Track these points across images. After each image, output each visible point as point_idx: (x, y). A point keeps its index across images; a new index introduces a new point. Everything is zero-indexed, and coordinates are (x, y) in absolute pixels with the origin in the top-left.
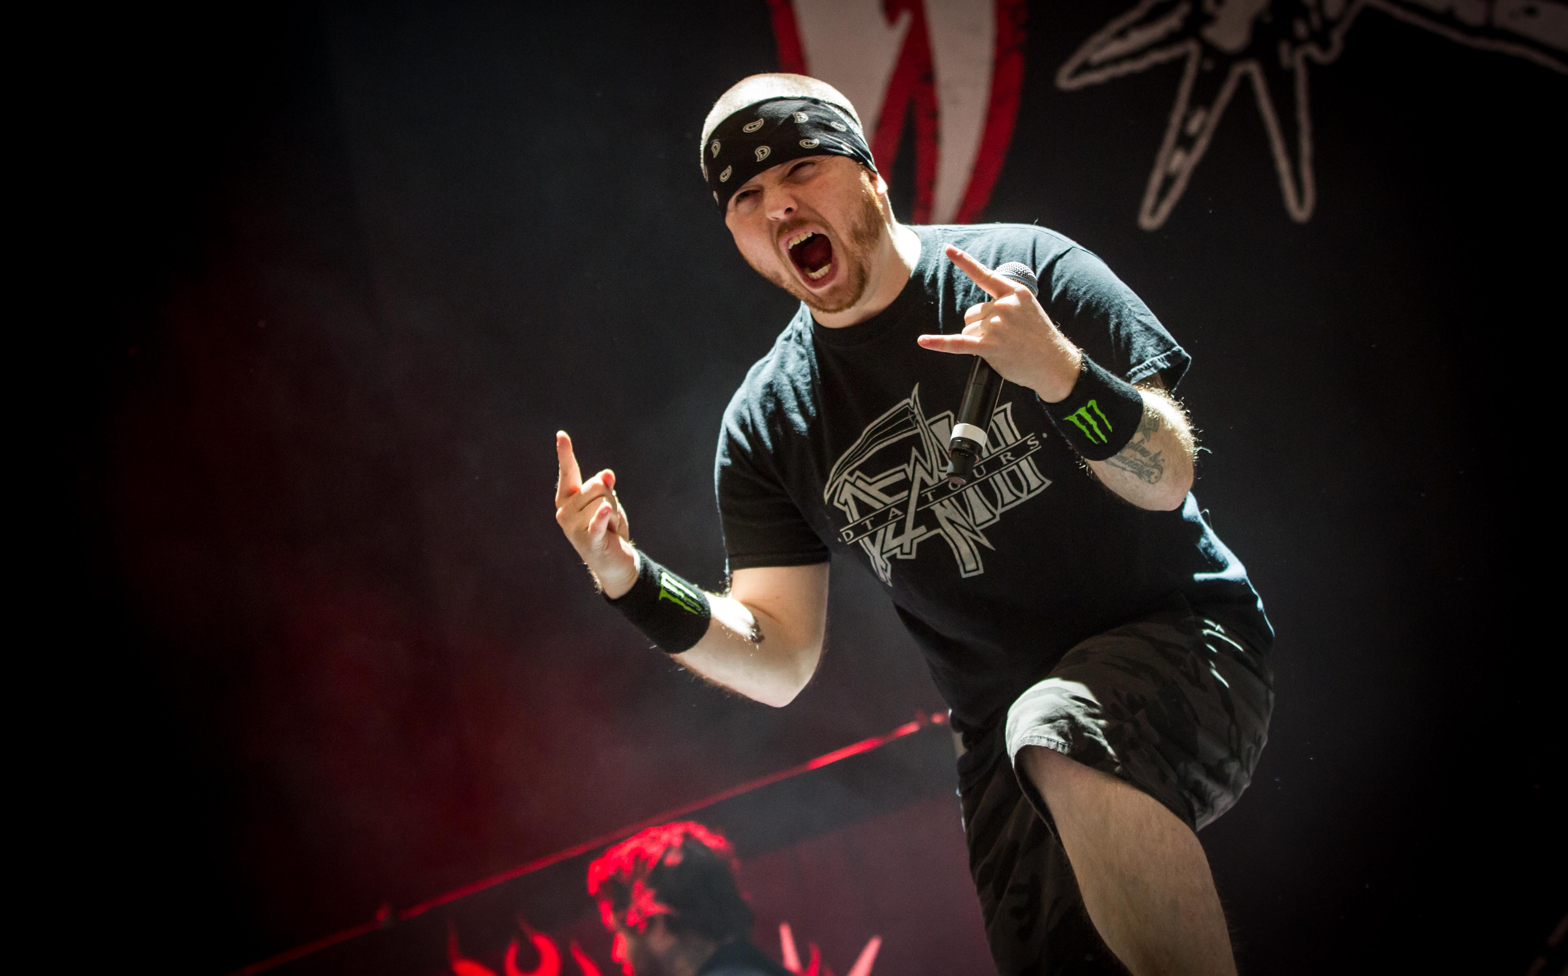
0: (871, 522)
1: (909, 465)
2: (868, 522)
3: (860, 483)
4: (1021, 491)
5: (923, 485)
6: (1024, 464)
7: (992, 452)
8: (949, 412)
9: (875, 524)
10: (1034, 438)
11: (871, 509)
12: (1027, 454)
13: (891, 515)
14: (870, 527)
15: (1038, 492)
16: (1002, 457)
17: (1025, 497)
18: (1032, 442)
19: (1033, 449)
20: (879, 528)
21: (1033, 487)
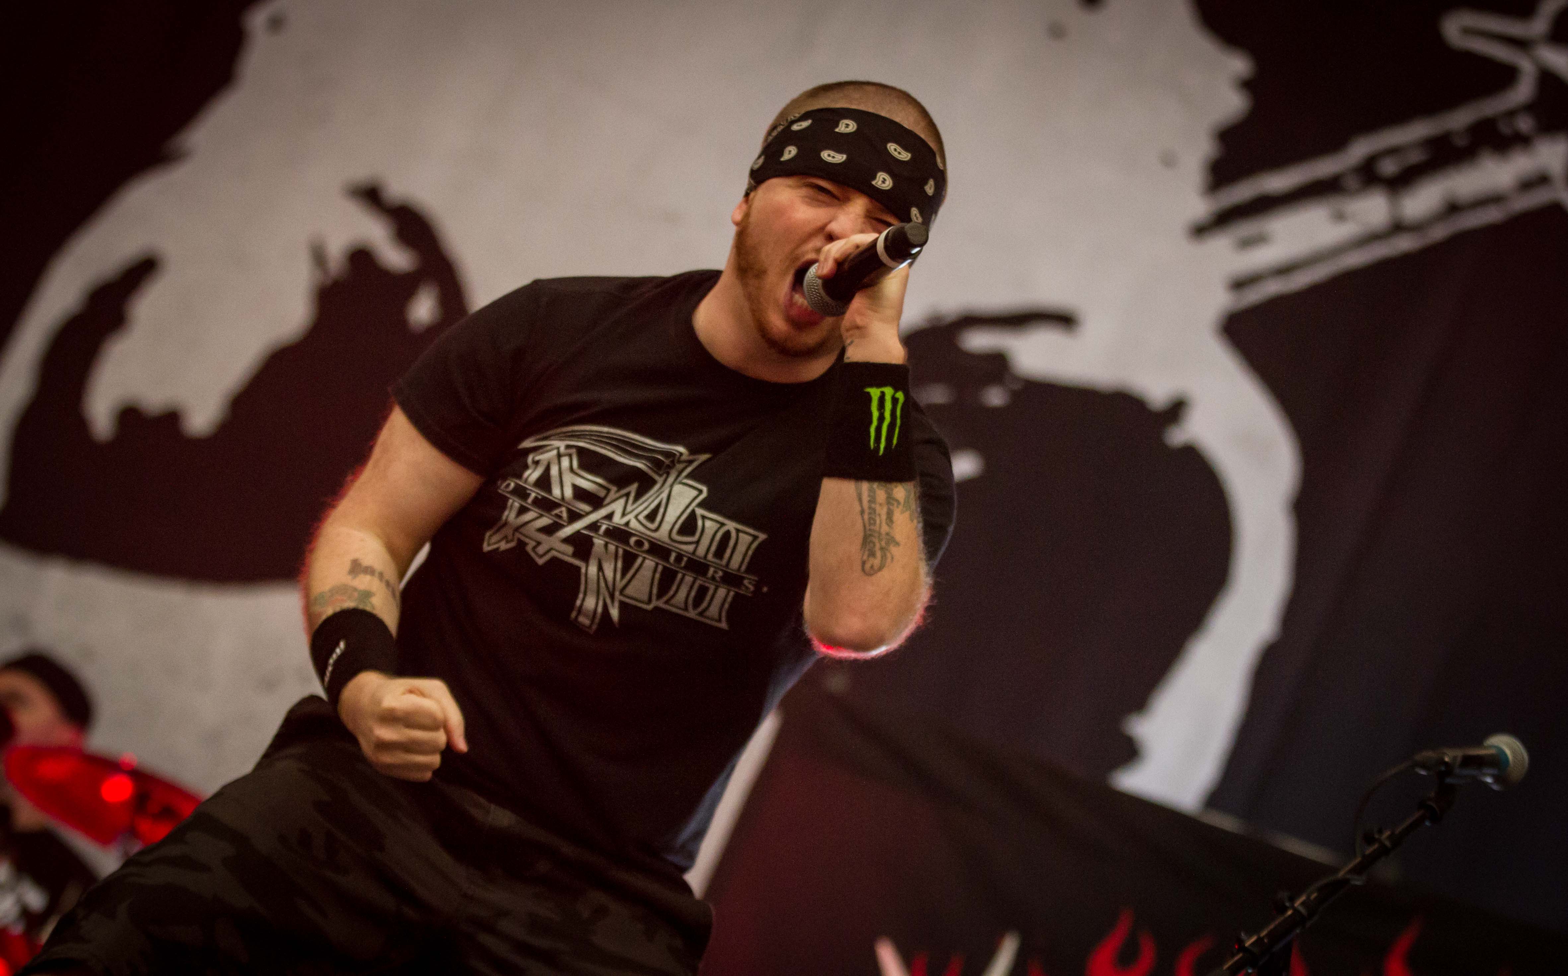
0: (536, 498)
1: (618, 491)
2: (533, 495)
3: (565, 462)
4: (695, 608)
5: (609, 517)
6: (721, 592)
7: (708, 558)
8: (705, 489)
9: (537, 502)
10: (753, 582)
11: (549, 492)
12: (733, 589)
13: (557, 511)
14: (530, 500)
15: (707, 622)
17: (692, 614)
18: (749, 584)
19: (742, 590)
20: (535, 509)
21: (707, 614)
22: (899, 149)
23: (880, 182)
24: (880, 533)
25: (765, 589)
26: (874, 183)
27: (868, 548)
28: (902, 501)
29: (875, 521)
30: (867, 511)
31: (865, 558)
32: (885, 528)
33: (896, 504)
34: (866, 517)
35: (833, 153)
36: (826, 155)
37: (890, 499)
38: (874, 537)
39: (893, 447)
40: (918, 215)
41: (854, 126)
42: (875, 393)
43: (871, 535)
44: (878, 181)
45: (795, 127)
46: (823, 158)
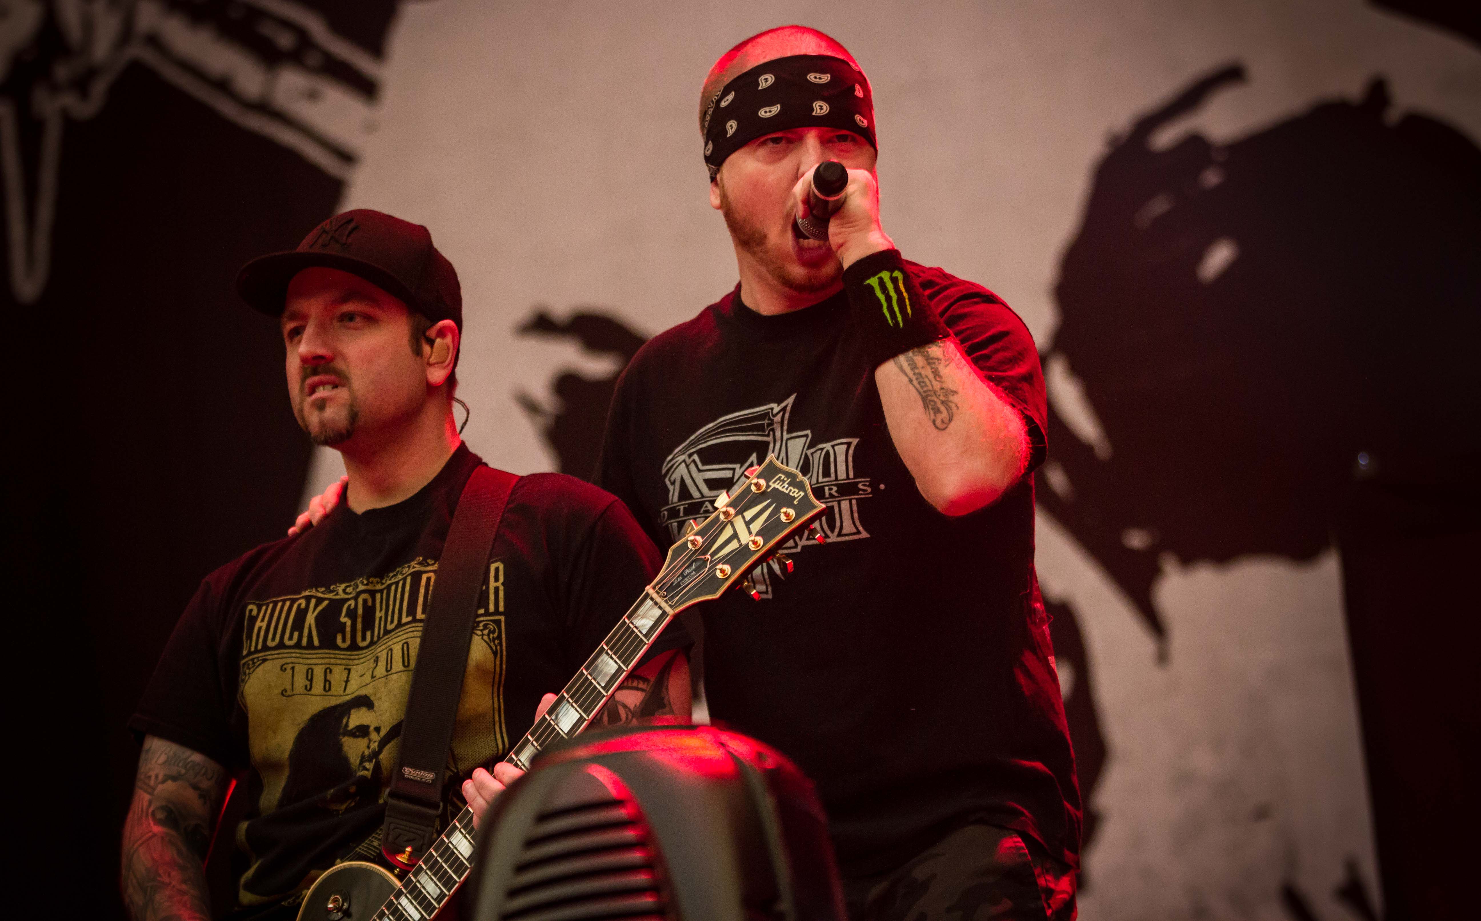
0: (684, 508)
2: (682, 508)
3: (693, 467)
4: (832, 531)
6: (845, 505)
7: (820, 481)
9: (687, 512)
10: (867, 483)
11: (691, 497)
12: (853, 497)
13: (703, 509)
14: (682, 514)
15: (847, 538)
16: (827, 489)
17: (833, 538)
18: (864, 487)
19: (861, 494)
20: (689, 518)
21: (844, 531)
22: (818, 75)
23: (819, 111)
24: (935, 392)
25: (882, 487)
26: (814, 114)
27: (930, 407)
28: (941, 357)
29: (925, 382)
30: (914, 378)
31: (932, 417)
32: (937, 385)
33: (936, 361)
34: (915, 383)
35: (768, 108)
36: (763, 113)
37: (930, 361)
38: (931, 396)
39: (910, 317)
40: (862, 119)
41: (772, 77)
42: (873, 281)
43: (927, 396)
44: (817, 110)
45: (723, 104)
46: (762, 117)
